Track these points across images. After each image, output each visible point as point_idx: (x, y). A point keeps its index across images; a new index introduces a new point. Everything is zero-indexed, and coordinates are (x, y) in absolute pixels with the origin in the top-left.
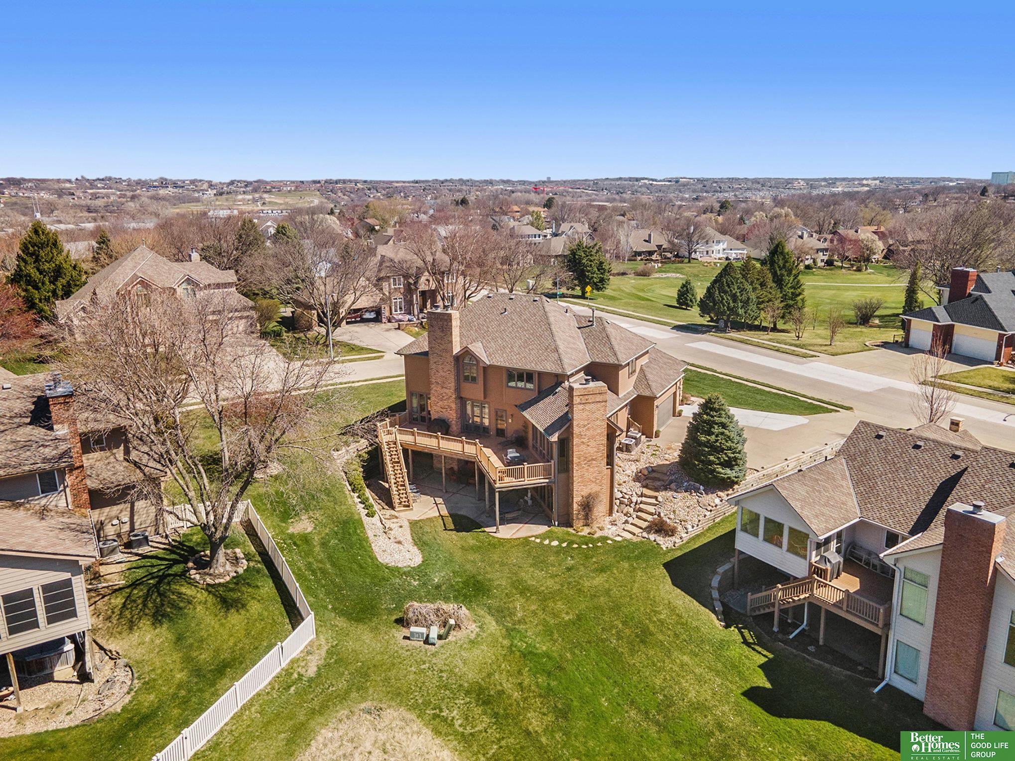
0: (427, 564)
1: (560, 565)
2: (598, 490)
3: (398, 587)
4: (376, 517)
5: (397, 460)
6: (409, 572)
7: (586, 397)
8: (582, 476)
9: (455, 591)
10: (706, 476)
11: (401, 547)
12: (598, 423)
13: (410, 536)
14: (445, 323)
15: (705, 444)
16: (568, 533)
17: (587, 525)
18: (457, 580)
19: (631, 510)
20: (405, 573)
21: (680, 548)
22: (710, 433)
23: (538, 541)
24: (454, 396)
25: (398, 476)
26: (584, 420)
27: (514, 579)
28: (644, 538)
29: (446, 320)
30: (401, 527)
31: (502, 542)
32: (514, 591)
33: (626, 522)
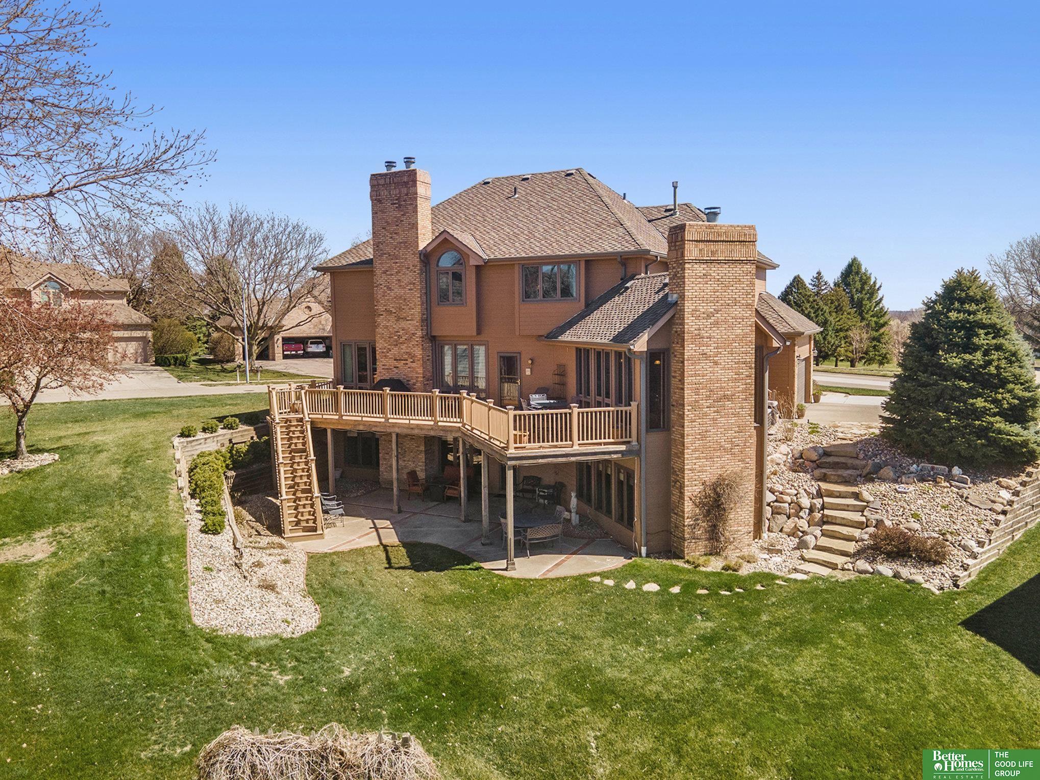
0: (330, 634)
1: (680, 631)
2: (737, 469)
3: (223, 688)
4: (226, 534)
5: (300, 446)
6: (270, 650)
7: (712, 247)
8: (703, 436)
9: (399, 699)
10: (968, 442)
11: (271, 596)
12: (737, 311)
13: (302, 579)
14: (404, 190)
15: (957, 374)
16: (675, 568)
17: (714, 552)
18: (404, 670)
19: (803, 524)
20: (257, 653)
21: (974, 588)
22: (969, 348)
23: (610, 582)
24: (419, 333)
25: (300, 473)
26: (707, 302)
27: (566, 665)
28: (861, 572)
29: (406, 183)
30: (286, 562)
31: (522, 586)
32: (572, 698)
33: (802, 545)
